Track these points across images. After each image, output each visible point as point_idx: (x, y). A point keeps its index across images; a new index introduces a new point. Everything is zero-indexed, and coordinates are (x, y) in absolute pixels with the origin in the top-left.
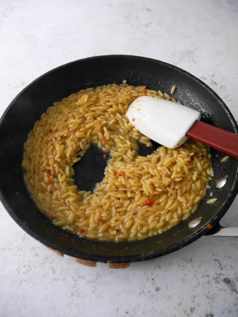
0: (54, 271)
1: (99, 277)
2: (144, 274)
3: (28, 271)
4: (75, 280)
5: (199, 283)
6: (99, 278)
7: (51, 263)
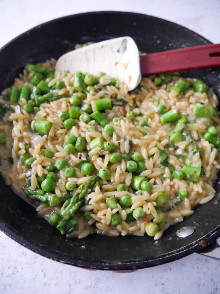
0: (45, 274)
1: (98, 281)
2: (153, 277)
3: (14, 274)
4: (70, 285)
5: (216, 288)
6: (99, 283)
7: (41, 264)
